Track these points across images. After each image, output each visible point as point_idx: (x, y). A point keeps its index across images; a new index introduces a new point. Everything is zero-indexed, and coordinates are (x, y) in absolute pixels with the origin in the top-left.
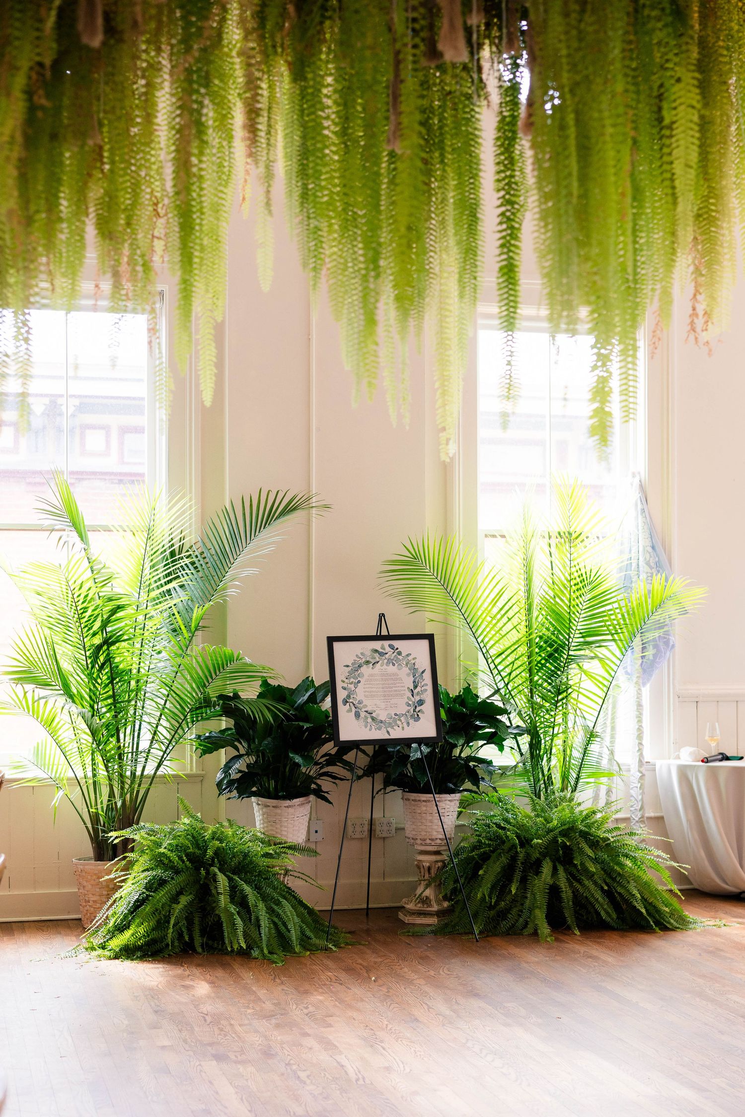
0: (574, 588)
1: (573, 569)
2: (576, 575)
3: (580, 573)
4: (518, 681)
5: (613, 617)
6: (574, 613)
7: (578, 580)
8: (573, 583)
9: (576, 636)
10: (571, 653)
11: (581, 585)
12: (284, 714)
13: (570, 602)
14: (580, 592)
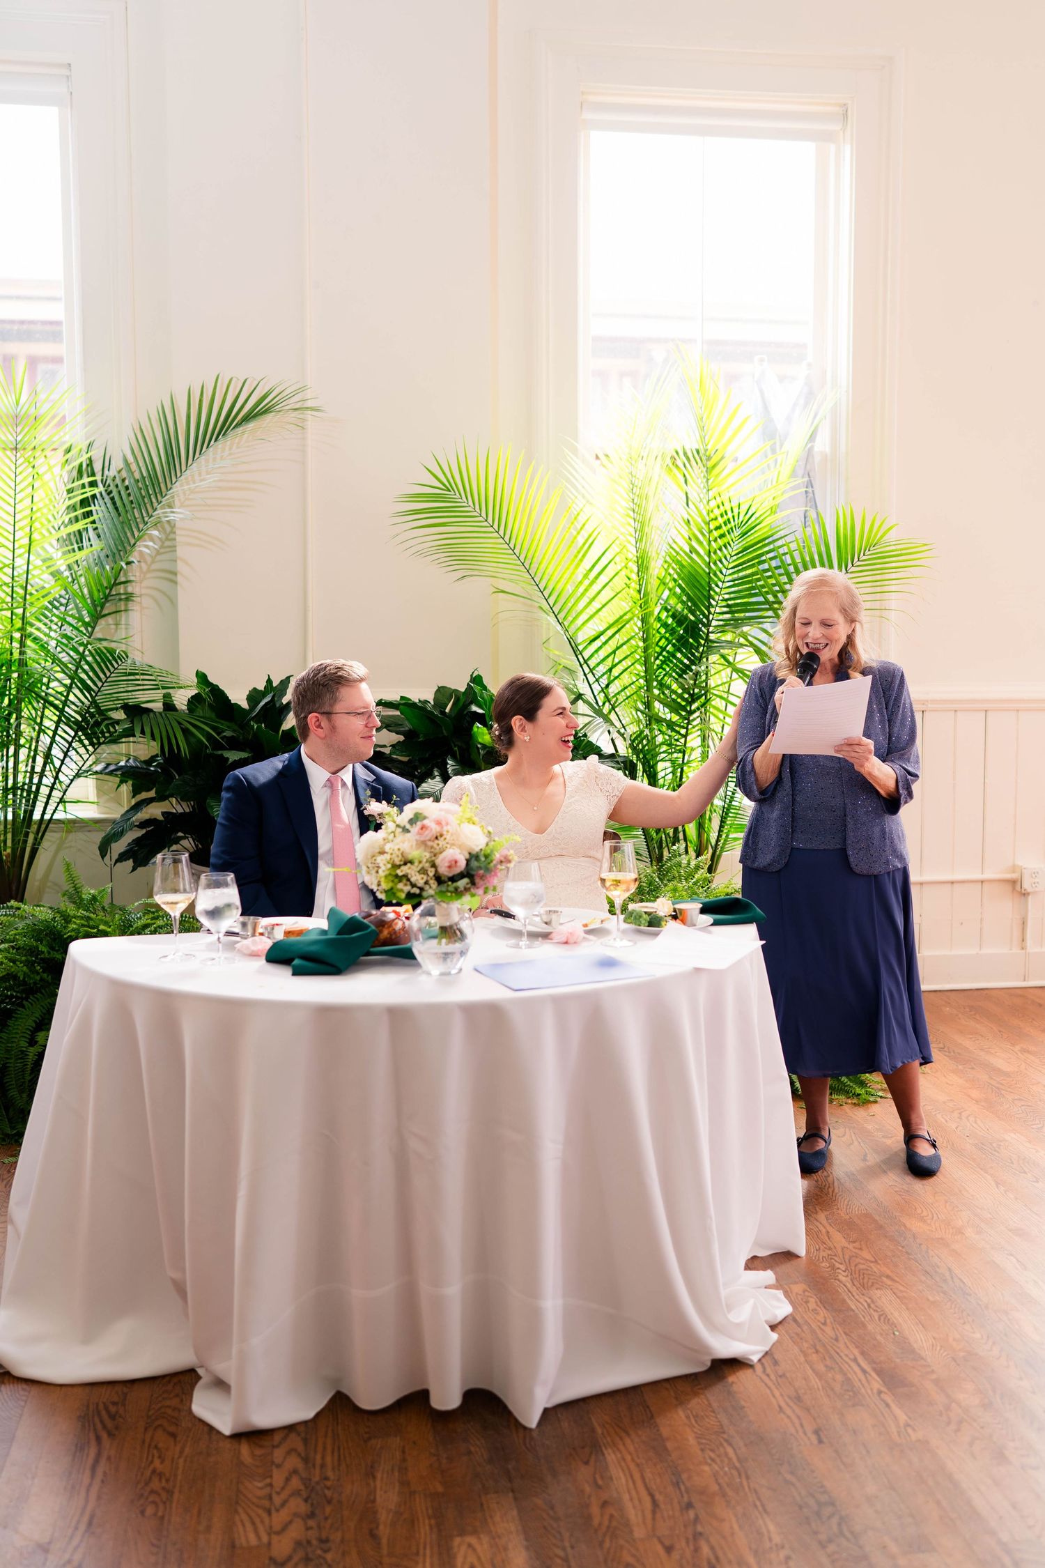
0: (716, 534)
1: (713, 504)
2: (717, 512)
3: (722, 509)
4: (626, 679)
5: (773, 581)
6: (715, 574)
7: (721, 521)
8: (712, 526)
9: (718, 610)
10: (712, 637)
11: (725, 529)
12: (209, 737)
13: (709, 555)
14: (725, 540)
